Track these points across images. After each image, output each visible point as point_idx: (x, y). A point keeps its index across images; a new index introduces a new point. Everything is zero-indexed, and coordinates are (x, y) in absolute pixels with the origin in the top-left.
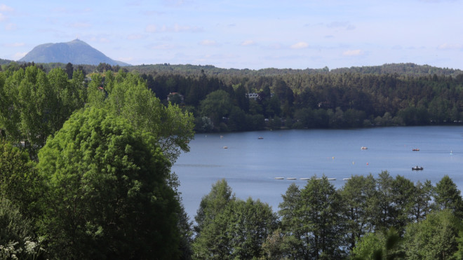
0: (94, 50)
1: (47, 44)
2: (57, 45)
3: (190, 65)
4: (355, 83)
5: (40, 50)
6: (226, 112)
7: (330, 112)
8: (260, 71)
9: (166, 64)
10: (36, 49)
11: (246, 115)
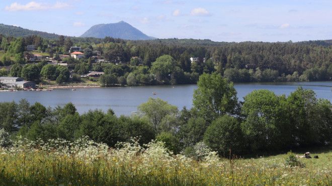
0: (134, 29)
1: (100, 25)
2: (108, 25)
3: (192, 39)
4: (280, 51)
5: (95, 29)
6: (169, 71)
7: (251, 71)
8: (240, 43)
9: (175, 39)
10: (92, 28)
11: (185, 73)
